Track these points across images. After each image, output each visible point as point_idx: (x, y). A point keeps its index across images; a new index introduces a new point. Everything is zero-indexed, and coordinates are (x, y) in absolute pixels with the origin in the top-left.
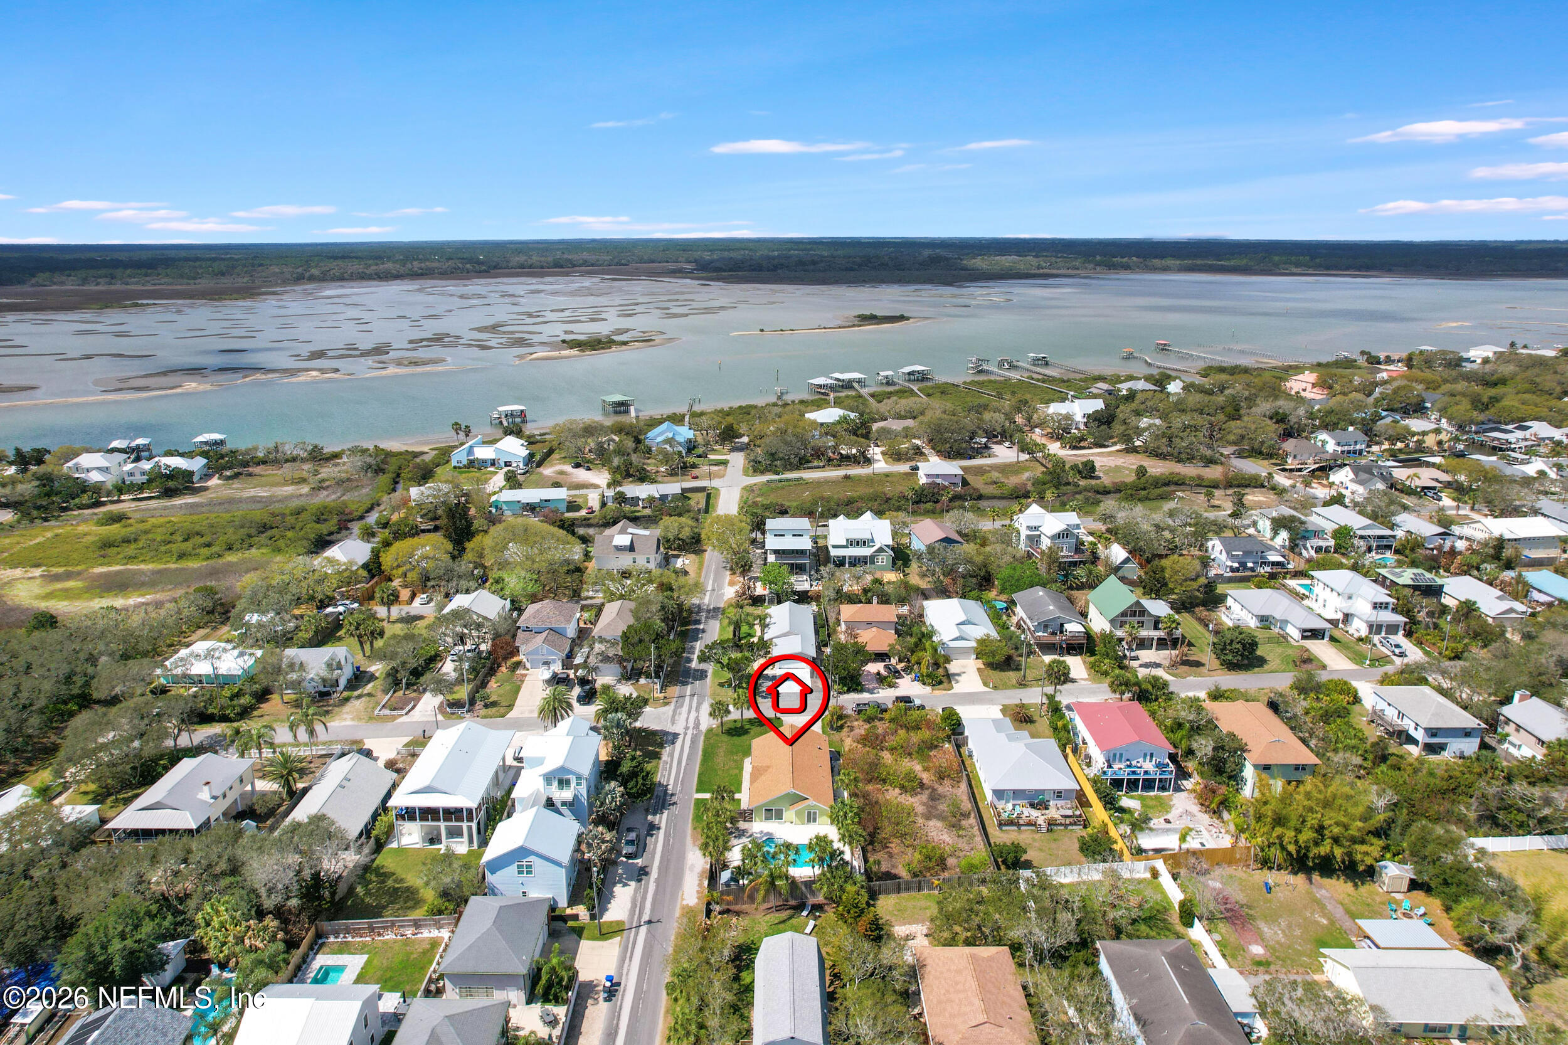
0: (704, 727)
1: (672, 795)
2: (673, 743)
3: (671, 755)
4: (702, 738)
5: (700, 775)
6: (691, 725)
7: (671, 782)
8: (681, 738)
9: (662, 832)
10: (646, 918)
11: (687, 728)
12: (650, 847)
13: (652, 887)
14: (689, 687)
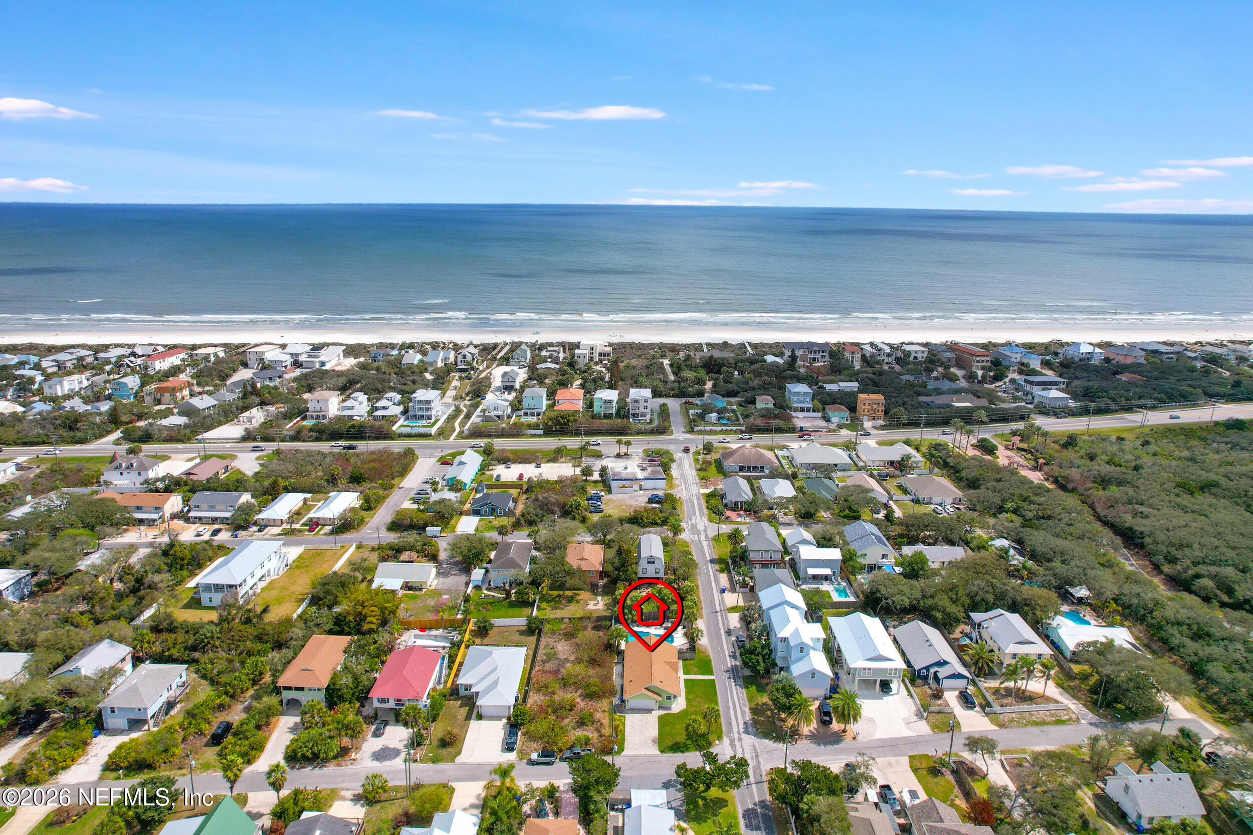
0: (726, 741)
1: (729, 678)
2: (745, 723)
3: (743, 712)
4: (724, 729)
5: (715, 693)
6: (737, 743)
7: (734, 688)
8: (742, 730)
9: (727, 654)
10: (719, 614)
11: (740, 739)
12: (730, 646)
13: (721, 626)
14: (757, 800)
